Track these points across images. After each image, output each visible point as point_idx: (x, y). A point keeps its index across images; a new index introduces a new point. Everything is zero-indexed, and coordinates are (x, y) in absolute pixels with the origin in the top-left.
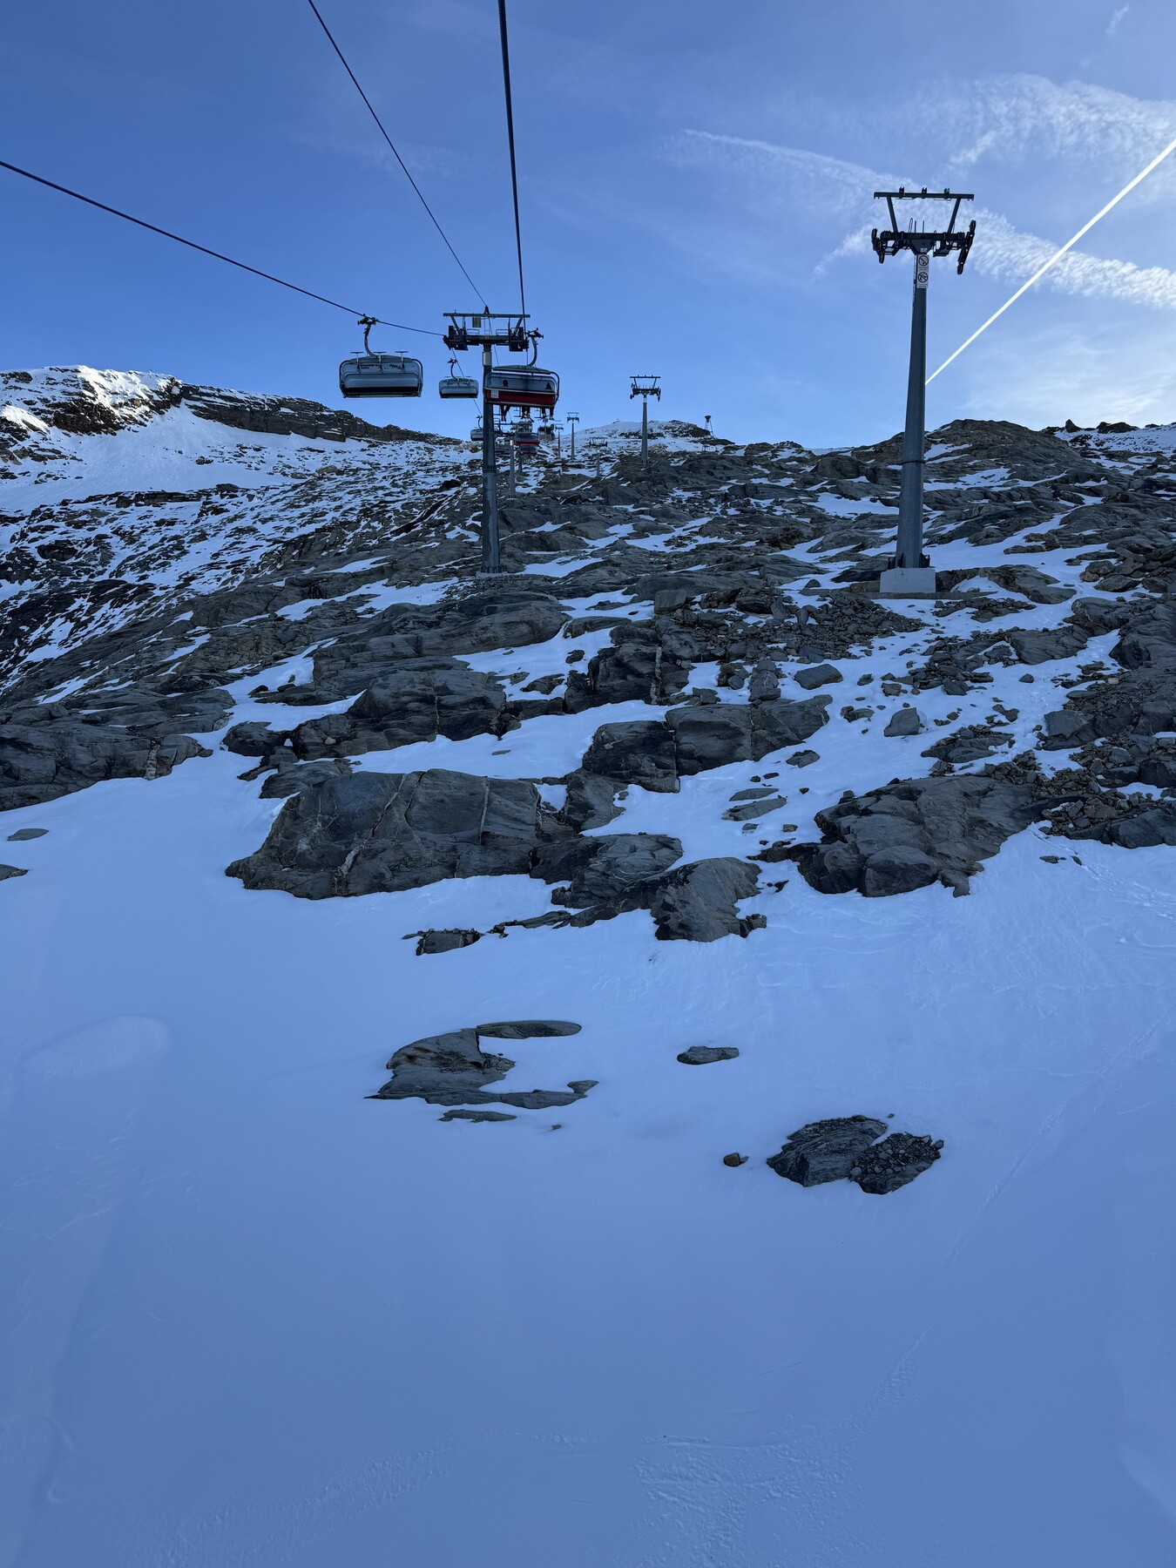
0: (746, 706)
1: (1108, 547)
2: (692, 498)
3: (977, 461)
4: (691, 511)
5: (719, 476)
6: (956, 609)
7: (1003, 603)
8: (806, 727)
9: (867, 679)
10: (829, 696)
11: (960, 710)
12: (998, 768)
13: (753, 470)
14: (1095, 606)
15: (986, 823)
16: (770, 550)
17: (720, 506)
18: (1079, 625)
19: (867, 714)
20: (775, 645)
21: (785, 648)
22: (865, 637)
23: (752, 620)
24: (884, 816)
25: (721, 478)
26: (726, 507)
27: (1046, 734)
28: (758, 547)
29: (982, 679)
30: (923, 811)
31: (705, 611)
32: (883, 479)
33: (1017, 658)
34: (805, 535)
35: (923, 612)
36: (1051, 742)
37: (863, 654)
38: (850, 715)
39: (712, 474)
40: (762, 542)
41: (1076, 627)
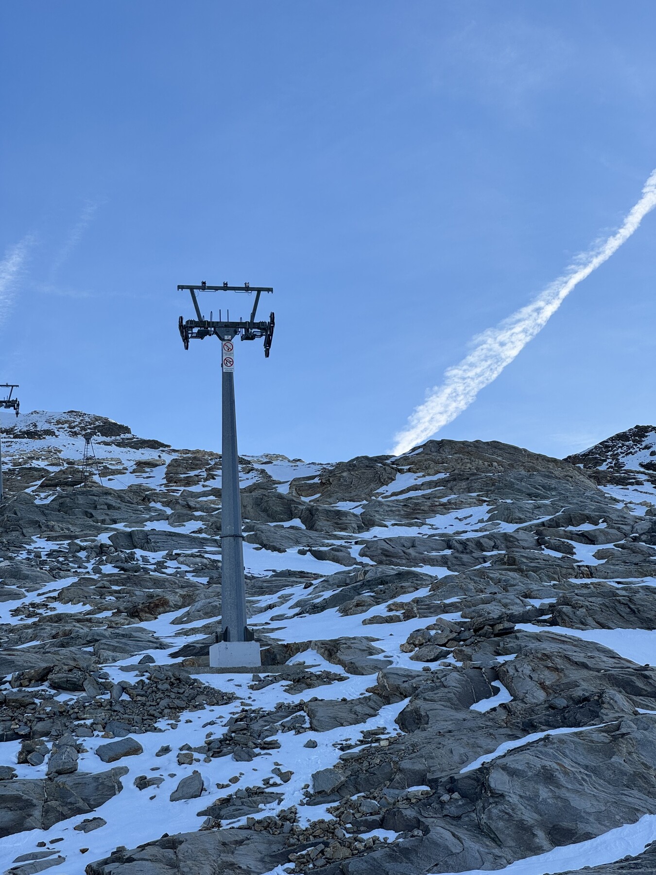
0: (41, 780)
1: (462, 617)
2: (54, 551)
3: (453, 496)
4: (51, 570)
5: (100, 518)
6: (272, 682)
7: (319, 676)
8: (99, 796)
9: (166, 750)
10: (126, 767)
11: (241, 774)
12: (259, 822)
13: (149, 509)
14: (395, 676)
15: (236, 866)
16: (127, 622)
17: (93, 561)
18: (378, 694)
19: (157, 782)
20: (82, 722)
21: (92, 724)
22: (175, 710)
23: (62, 697)
24: (144, 862)
25: (103, 522)
26: (101, 562)
27: (312, 792)
28: (113, 619)
29: (271, 746)
30: (180, 857)
31: (15, 690)
32: (322, 523)
33: (309, 726)
34: (171, 604)
35: (240, 686)
36: (313, 799)
37: (169, 727)
38: (142, 783)
39: (92, 516)
40: (119, 612)
41: (375, 697)
